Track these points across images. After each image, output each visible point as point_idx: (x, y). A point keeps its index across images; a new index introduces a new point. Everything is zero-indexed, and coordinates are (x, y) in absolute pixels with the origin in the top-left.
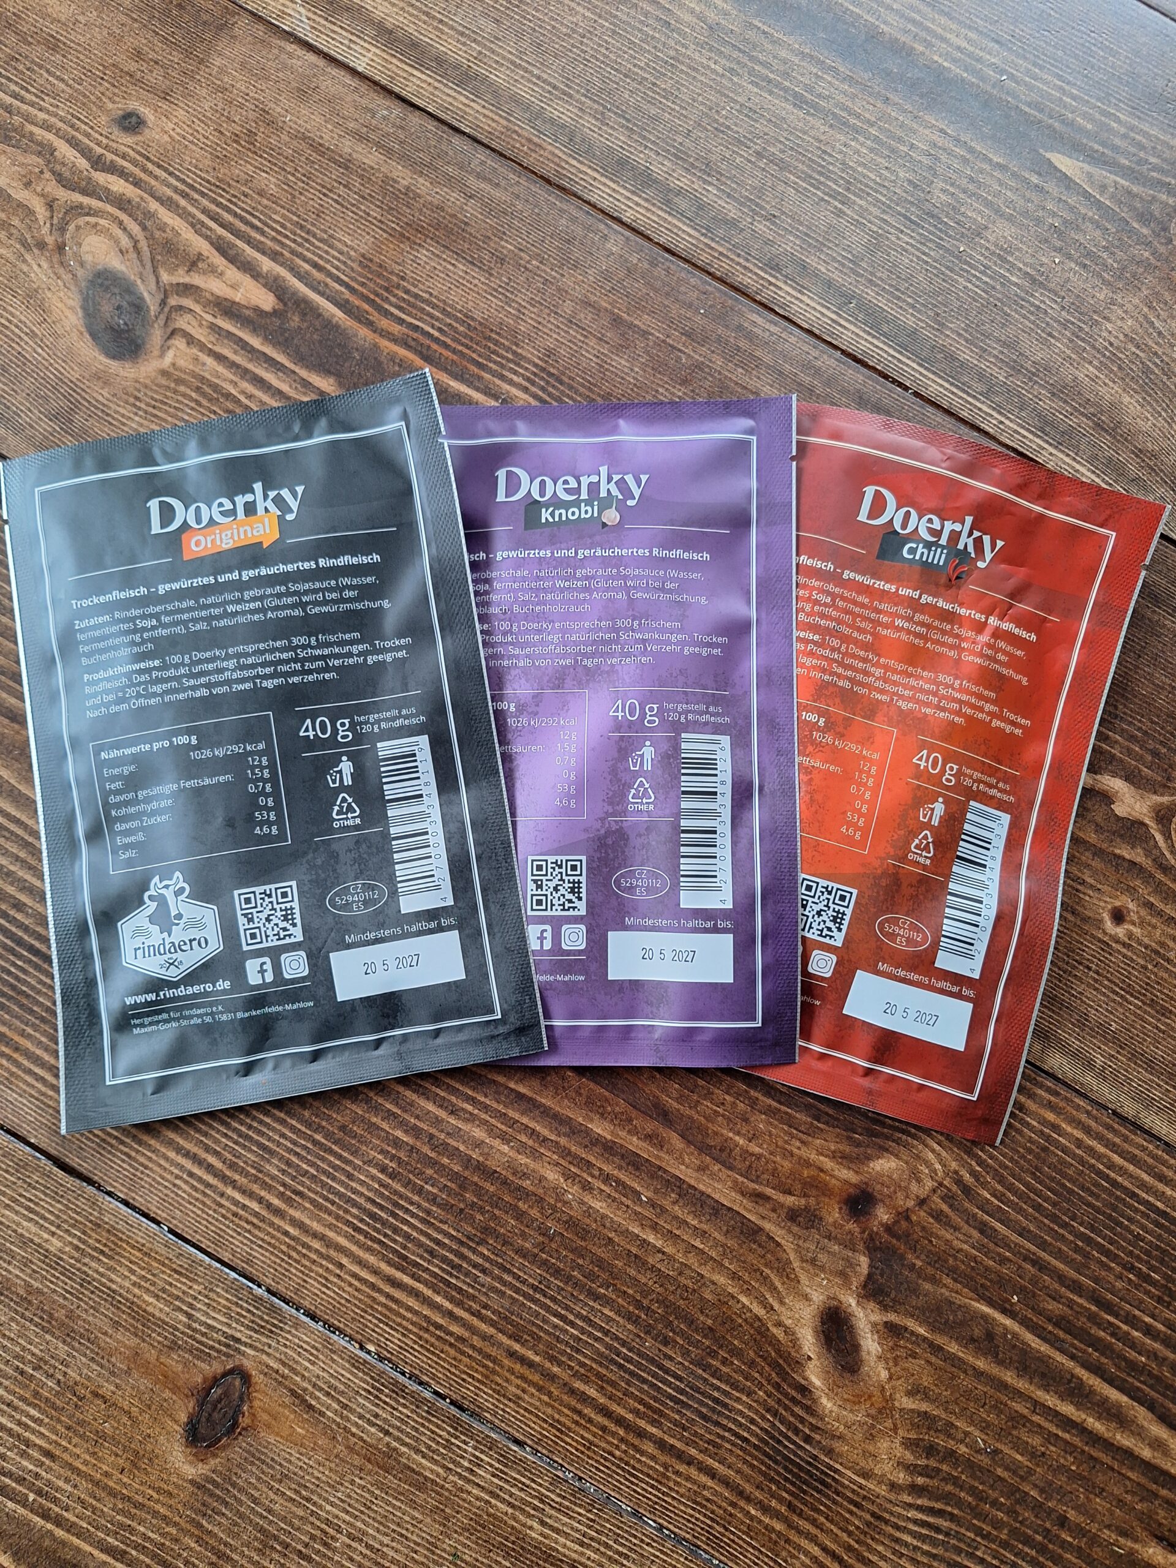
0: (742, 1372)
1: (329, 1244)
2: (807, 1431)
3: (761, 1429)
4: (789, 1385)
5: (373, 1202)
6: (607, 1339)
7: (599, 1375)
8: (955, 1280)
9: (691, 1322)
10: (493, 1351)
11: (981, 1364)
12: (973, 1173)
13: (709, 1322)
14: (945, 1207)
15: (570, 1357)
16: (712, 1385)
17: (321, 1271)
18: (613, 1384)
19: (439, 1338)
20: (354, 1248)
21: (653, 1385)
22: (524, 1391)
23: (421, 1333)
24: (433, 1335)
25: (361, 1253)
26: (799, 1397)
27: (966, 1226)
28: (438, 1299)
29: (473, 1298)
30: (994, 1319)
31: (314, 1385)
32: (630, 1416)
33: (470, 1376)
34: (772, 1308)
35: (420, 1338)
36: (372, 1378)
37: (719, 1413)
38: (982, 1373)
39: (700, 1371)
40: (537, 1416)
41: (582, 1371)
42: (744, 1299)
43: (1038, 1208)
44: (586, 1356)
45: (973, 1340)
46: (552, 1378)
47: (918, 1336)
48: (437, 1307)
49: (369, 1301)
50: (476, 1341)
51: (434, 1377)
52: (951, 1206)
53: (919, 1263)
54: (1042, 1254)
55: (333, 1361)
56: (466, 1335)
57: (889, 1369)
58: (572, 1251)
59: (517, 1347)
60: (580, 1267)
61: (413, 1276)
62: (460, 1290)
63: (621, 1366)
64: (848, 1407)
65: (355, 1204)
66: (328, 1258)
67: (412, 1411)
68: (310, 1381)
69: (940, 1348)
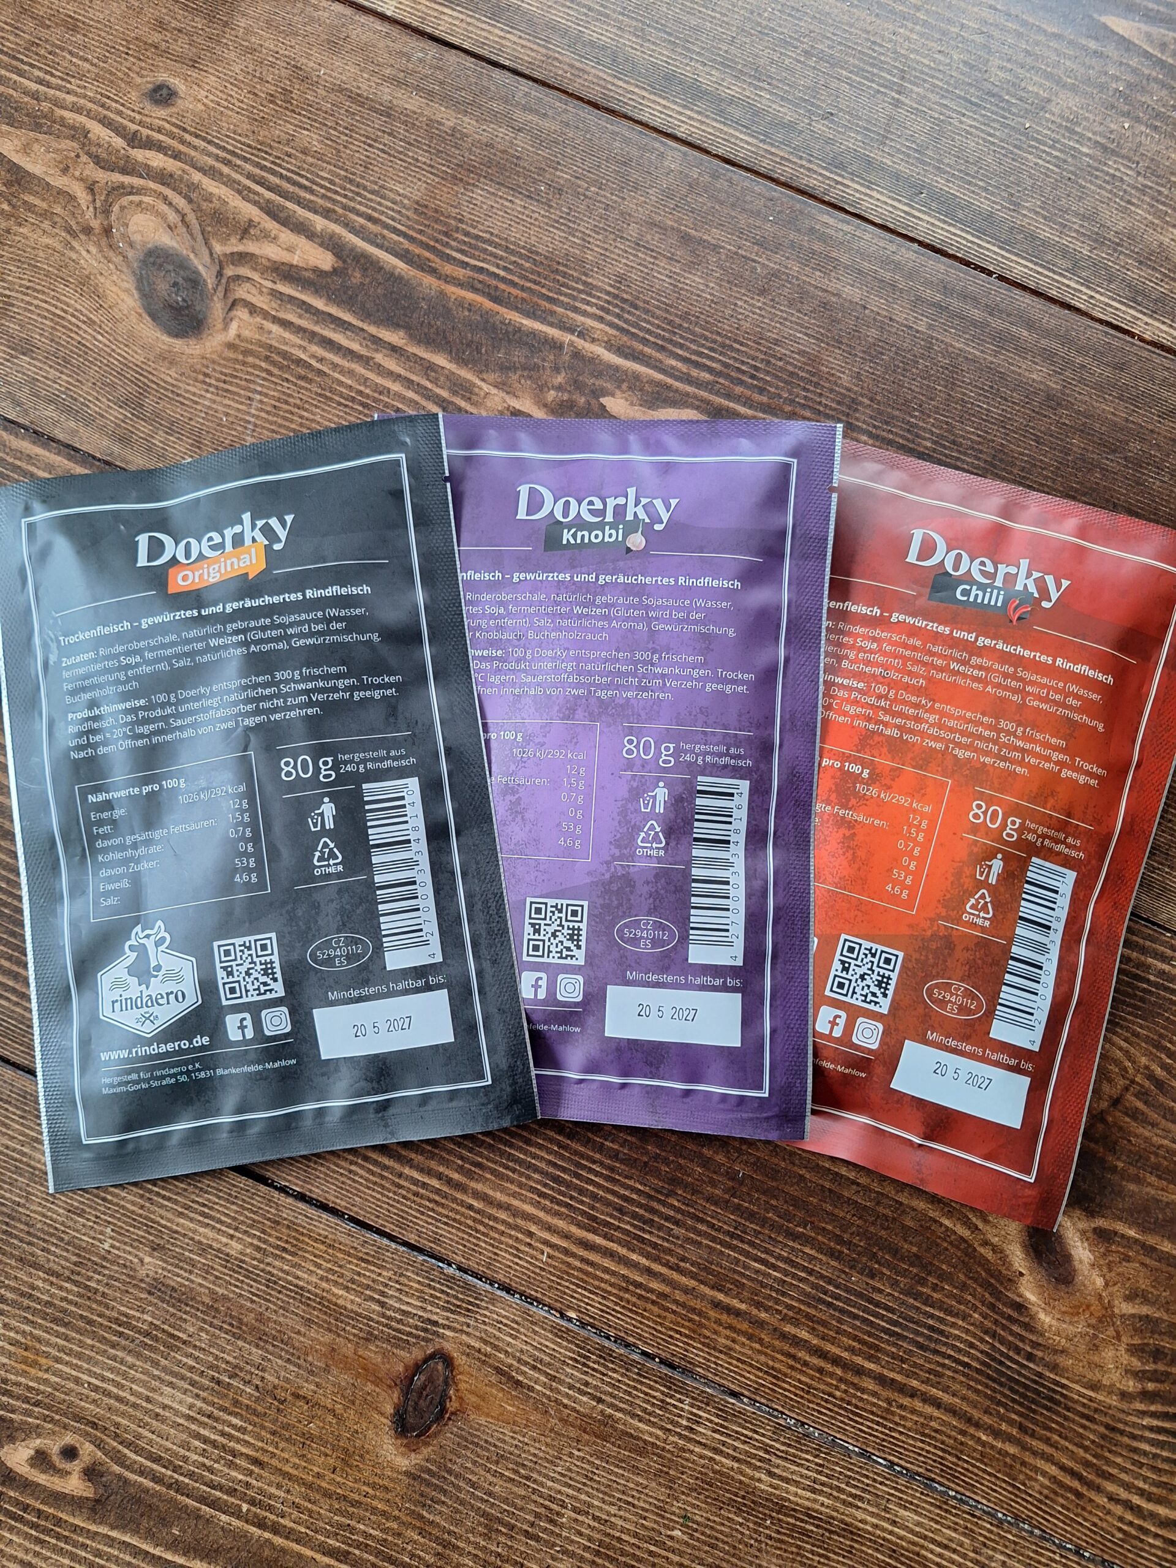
0: (954, 1296)
1: (515, 1213)
2: (1029, 1349)
3: (982, 1352)
4: (1004, 1304)
5: (555, 1165)
6: (812, 1279)
7: (808, 1316)
8: (1160, 1177)
9: (895, 1252)
10: (697, 1304)
13: (915, 1249)
14: (1140, 1105)
15: (777, 1301)
16: (926, 1313)
17: (510, 1242)
18: (824, 1324)
19: (640, 1297)
20: (541, 1214)
21: (864, 1320)
22: (734, 1341)
23: (621, 1294)
24: (633, 1294)
25: (549, 1219)
26: (1015, 1315)
27: (1164, 1122)
28: (634, 1257)
29: (670, 1252)
31: (519, 1361)
32: (845, 1355)
33: (677, 1332)
34: (977, 1228)
35: (621, 1299)
36: (577, 1345)
37: (937, 1341)
39: (911, 1301)
40: (751, 1365)
41: (791, 1313)
42: (947, 1222)
44: (792, 1298)
46: (761, 1324)
47: (1129, 1238)
48: (635, 1265)
49: (564, 1267)
50: (679, 1296)
51: (640, 1337)
52: (1146, 1103)
53: (1120, 1165)
55: (535, 1332)
56: (667, 1290)
57: (1104, 1276)
58: (764, 1193)
59: (721, 1296)
60: (774, 1208)
61: (605, 1236)
62: (655, 1246)
63: (829, 1305)
64: (1067, 1319)
65: (536, 1170)
66: (517, 1228)
67: (623, 1375)
68: (514, 1357)
69: (1153, 1249)
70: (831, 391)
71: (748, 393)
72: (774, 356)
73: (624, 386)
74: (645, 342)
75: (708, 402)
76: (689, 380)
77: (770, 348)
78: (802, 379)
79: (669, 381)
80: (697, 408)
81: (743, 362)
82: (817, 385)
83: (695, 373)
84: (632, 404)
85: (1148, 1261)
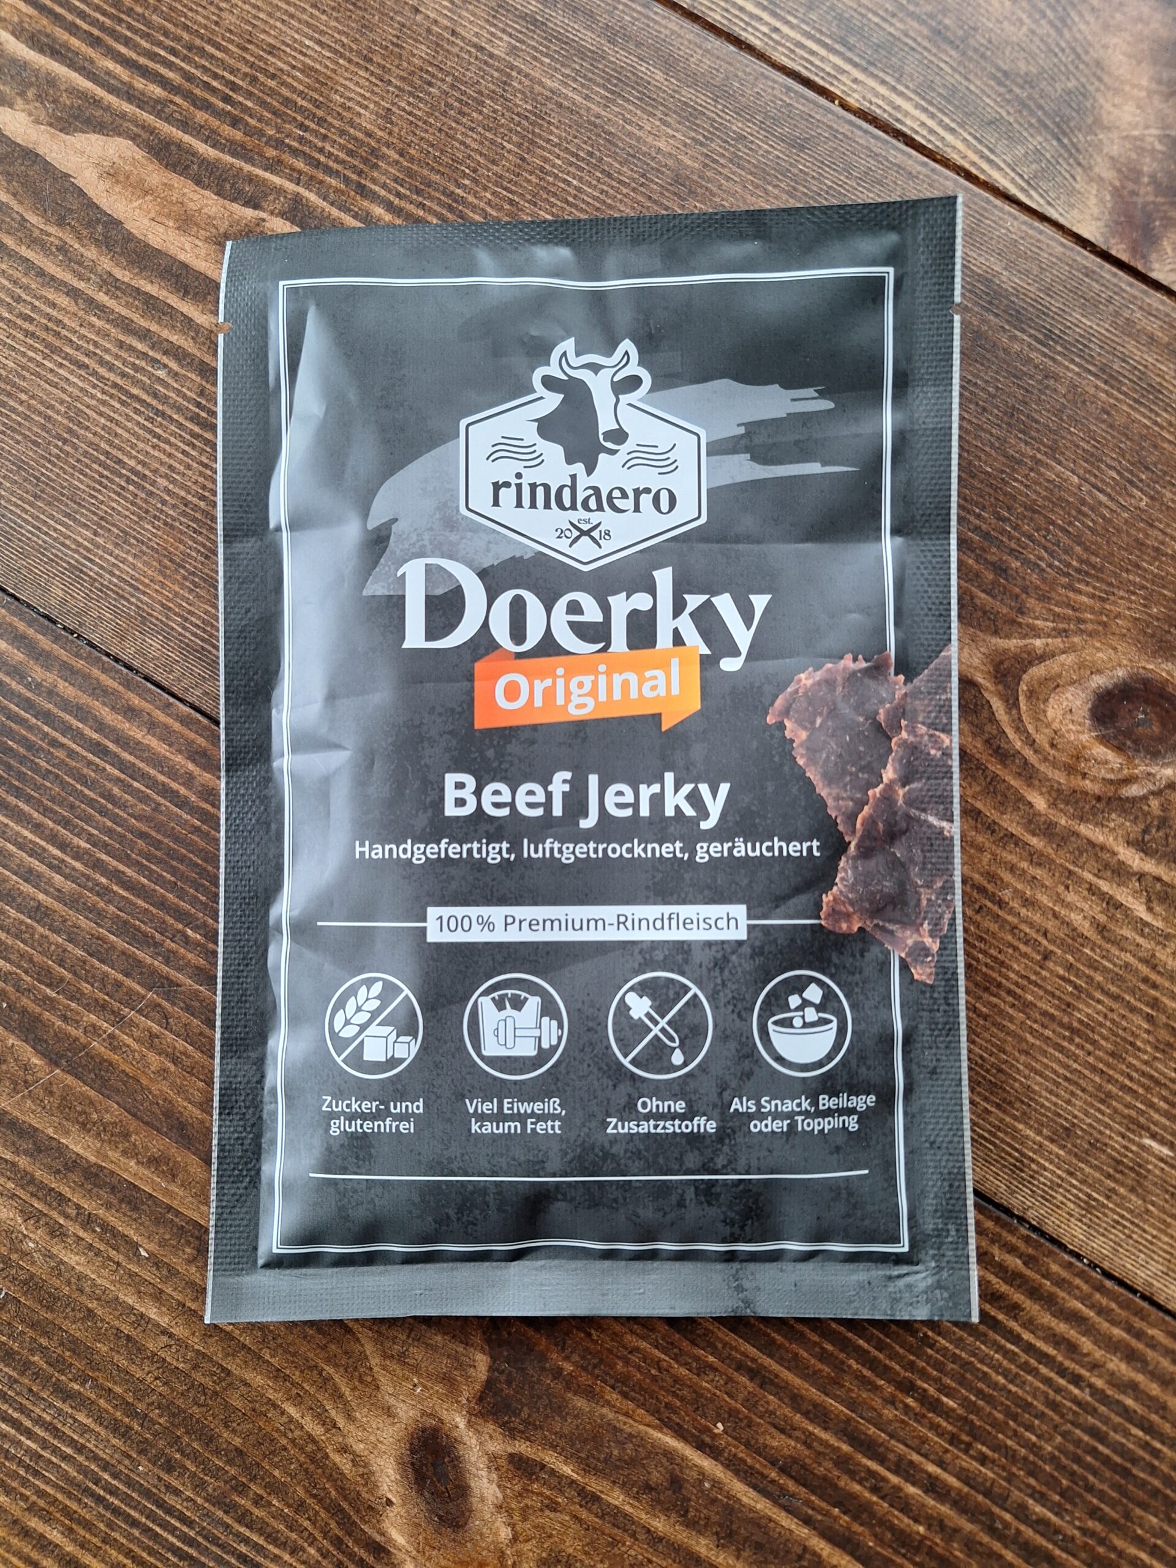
0: (284, 1518)
4: (357, 1542)
6: (81, 1459)
7: (67, 1512)
8: (625, 1395)
9: (209, 1440)
11: (660, 1524)
13: (237, 1441)
15: (24, 1482)
16: (238, 1535)
18: (88, 1525)
21: (147, 1530)
26: (371, 1560)
30: (684, 1458)
34: (335, 1426)
38: (661, 1539)
39: (220, 1514)
41: (41, 1503)
42: (292, 1410)
44: (48, 1482)
45: (648, 1488)
47: (560, 1477)
53: (568, 1367)
54: (767, 1361)
57: (513, 1526)
58: (32, 1326)
60: (43, 1350)
63: (100, 1500)
69: (595, 1498)
70: (342, 133)
71: (214, 123)
72: (265, 72)
73: (31, 93)
74: (73, 29)
75: (152, 131)
76: (130, 95)
77: (260, 58)
78: (301, 110)
79: (100, 92)
80: (134, 138)
81: (215, 76)
82: (321, 121)
83: (140, 83)
84: (37, 122)
85: (584, 1514)
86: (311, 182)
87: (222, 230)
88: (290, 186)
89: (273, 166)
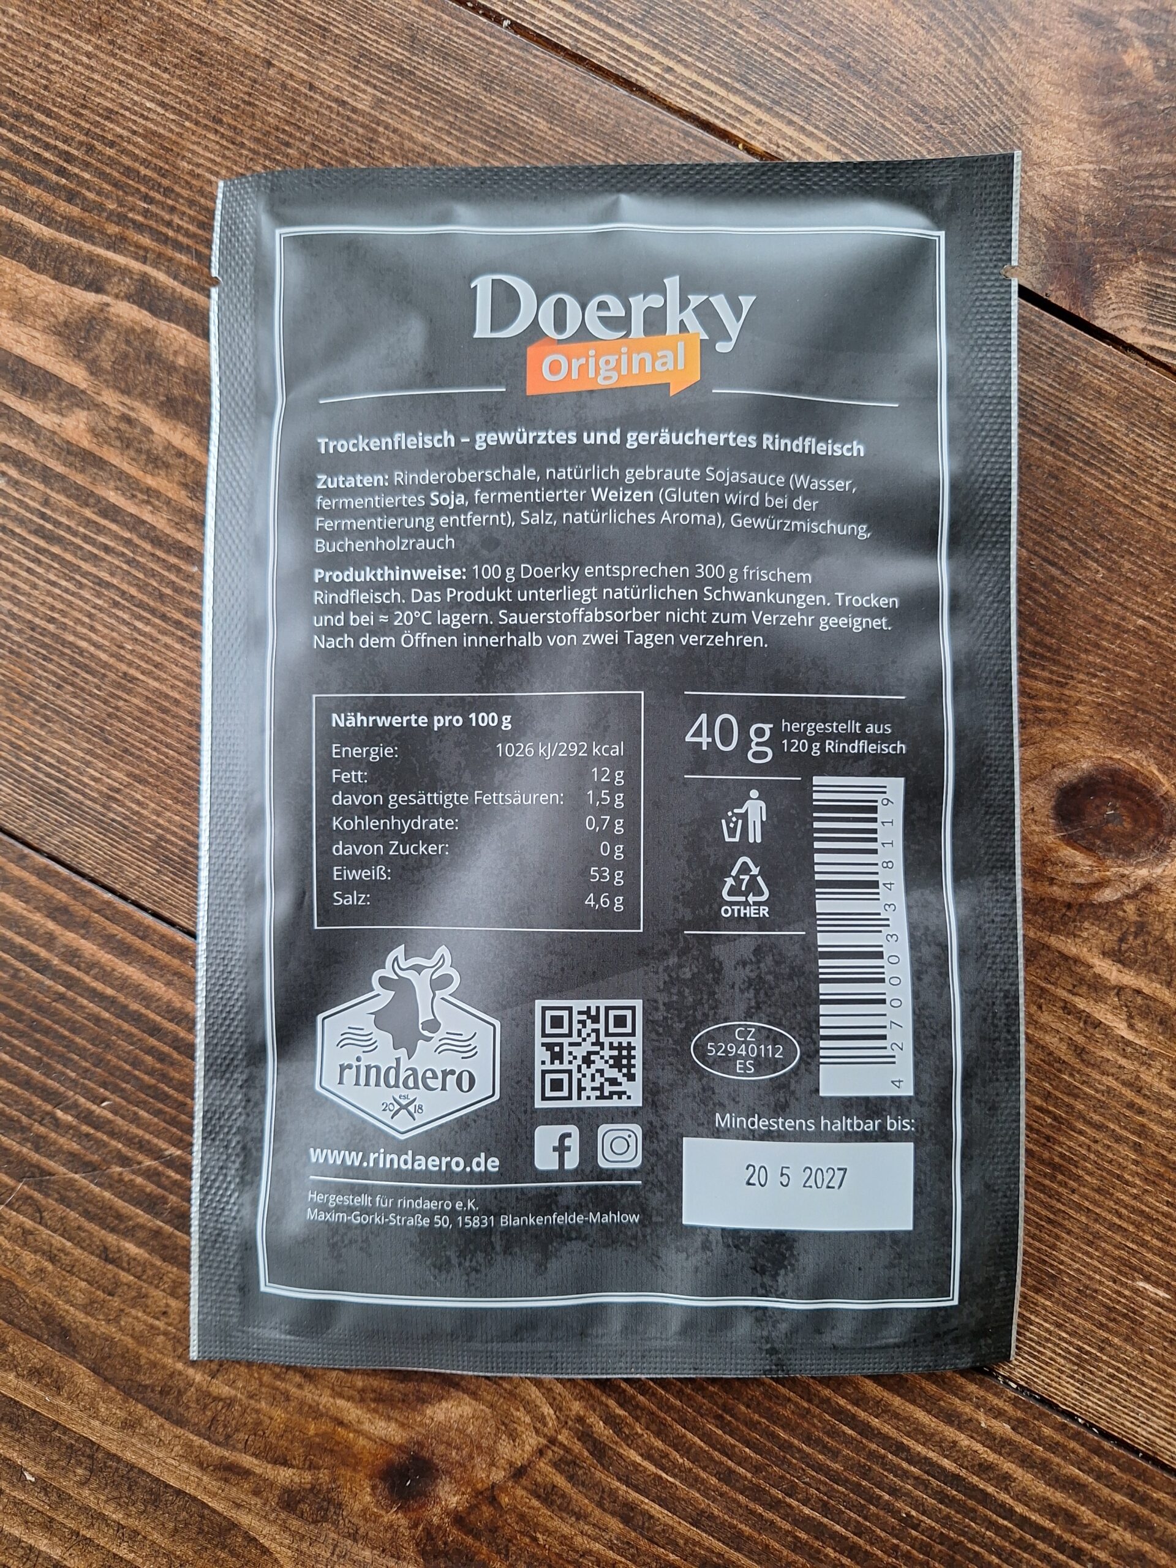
12: (610, 1420)
43: (728, 1476)
86: (159, 260)
87: (61, 318)
88: (135, 265)
89: (117, 244)
